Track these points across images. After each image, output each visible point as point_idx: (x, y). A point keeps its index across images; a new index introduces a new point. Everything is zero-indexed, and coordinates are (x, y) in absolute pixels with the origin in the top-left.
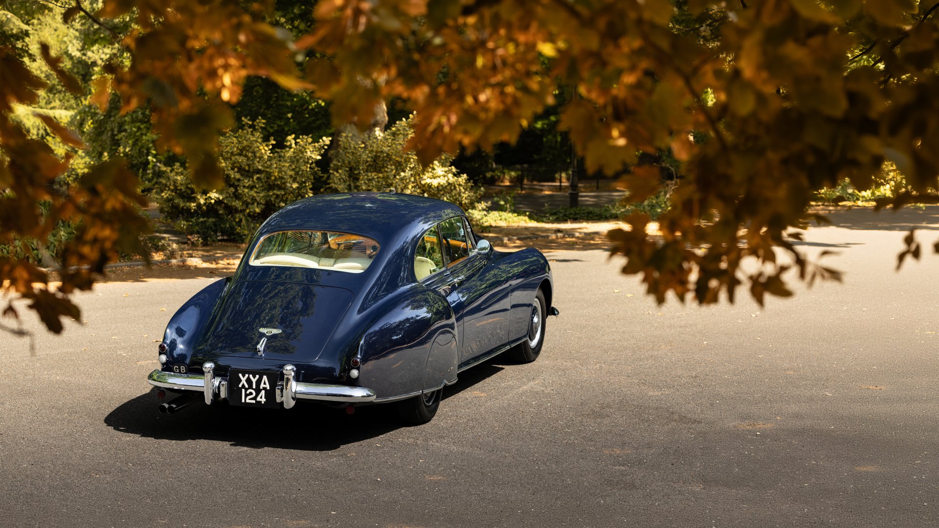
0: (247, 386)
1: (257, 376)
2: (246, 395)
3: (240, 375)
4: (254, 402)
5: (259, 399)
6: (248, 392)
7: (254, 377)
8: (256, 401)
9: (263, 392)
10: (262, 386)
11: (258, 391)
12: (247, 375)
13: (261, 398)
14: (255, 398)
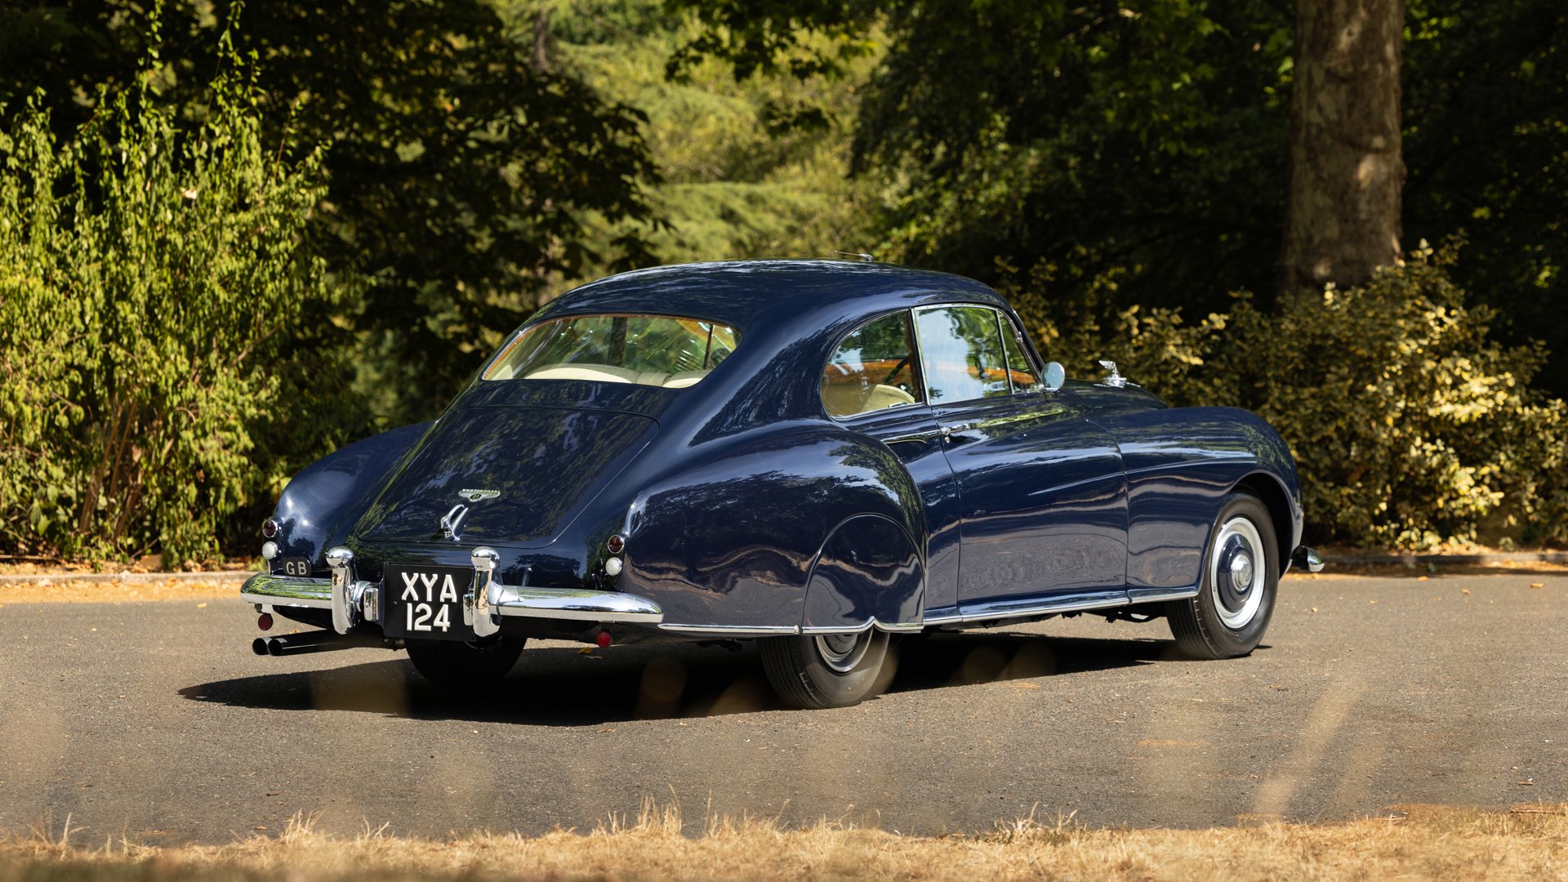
0: (416, 598)
1: (435, 576)
2: (416, 616)
3: (404, 575)
4: (428, 628)
5: (437, 623)
6: (418, 610)
7: (430, 578)
8: (433, 628)
9: (445, 608)
10: (444, 595)
11: (436, 606)
12: (416, 575)
13: (442, 620)
14: (430, 622)
